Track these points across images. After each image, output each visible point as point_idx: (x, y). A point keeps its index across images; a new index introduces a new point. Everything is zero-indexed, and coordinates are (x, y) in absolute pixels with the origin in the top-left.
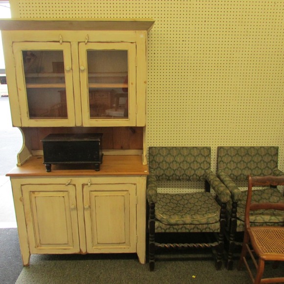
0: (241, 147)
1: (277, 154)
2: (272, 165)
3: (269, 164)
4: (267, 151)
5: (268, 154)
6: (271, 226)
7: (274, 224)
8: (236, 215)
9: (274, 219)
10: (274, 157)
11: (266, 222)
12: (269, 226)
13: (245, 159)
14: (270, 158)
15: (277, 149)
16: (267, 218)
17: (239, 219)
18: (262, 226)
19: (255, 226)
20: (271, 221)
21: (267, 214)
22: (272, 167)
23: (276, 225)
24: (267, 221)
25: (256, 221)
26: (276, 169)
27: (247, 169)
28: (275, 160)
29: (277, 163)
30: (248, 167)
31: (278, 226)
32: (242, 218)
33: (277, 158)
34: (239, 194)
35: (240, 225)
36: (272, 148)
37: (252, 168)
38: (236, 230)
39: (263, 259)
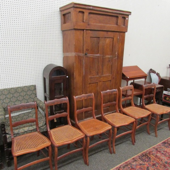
0: (11, 88)
1: (35, 89)
2: (33, 96)
3: (31, 96)
4: (29, 88)
5: (30, 90)
6: (30, 132)
7: (31, 131)
8: (5, 132)
9: (31, 128)
10: (33, 91)
11: (26, 132)
12: (29, 133)
13: (15, 95)
14: (31, 92)
15: (35, 86)
16: (26, 129)
17: (8, 134)
18: (24, 134)
19: (19, 135)
20: (29, 130)
21: (27, 126)
22: (33, 97)
23: (33, 131)
24: (27, 130)
25: (19, 133)
26: (36, 98)
27: (18, 101)
28: (35, 93)
29: (36, 94)
30: (18, 100)
31: (34, 131)
32: (10, 133)
33: (36, 92)
34: (2, 119)
35: (9, 137)
36: (32, 86)
37: (21, 100)
38: (7, 141)
39: (15, 156)
